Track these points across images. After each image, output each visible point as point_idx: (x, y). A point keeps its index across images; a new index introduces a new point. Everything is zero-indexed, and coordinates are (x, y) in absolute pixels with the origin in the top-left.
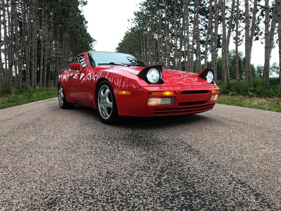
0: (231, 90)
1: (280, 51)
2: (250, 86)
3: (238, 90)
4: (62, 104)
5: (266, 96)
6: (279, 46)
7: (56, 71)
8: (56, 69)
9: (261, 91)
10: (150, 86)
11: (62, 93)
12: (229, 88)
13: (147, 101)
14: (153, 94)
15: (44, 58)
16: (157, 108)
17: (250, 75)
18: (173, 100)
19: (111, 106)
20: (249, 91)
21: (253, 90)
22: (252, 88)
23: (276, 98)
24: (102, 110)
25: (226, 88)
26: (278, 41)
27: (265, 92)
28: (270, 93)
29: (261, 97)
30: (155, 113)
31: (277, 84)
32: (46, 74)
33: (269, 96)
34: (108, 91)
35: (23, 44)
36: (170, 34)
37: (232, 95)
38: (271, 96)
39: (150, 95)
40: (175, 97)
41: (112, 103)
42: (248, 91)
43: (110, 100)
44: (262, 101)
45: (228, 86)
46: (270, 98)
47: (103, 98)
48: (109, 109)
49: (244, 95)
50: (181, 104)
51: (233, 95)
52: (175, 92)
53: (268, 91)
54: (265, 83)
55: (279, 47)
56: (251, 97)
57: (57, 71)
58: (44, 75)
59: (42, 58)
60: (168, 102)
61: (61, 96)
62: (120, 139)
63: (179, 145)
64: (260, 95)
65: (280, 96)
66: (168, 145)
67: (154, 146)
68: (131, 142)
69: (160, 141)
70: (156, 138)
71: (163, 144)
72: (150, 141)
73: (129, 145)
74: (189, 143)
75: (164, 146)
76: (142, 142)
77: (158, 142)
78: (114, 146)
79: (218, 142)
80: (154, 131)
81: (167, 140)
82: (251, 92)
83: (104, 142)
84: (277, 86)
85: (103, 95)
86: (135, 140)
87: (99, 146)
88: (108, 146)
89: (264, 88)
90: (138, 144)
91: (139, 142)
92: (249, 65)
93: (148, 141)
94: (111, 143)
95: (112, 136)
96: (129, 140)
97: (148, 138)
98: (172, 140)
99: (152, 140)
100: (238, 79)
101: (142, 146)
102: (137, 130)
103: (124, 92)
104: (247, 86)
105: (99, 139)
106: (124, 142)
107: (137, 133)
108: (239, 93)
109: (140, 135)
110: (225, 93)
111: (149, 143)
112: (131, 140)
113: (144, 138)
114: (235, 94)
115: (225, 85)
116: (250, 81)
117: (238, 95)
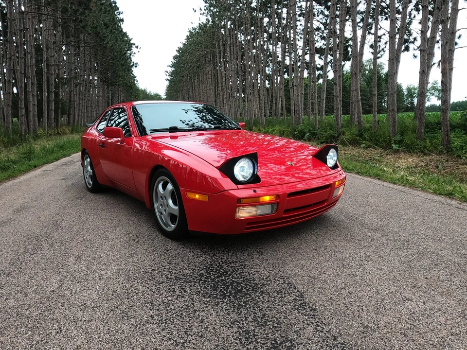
0: (365, 139)
1: (443, 80)
2: (395, 133)
3: (376, 140)
4: (90, 184)
5: (419, 152)
6: (442, 72)
7: (70, 100)
8: (70, 96)
9: (412, 143)
10: (238, 189)
11: (89, 168)
12: (361, 135)
13: (234, 212)
14: (244, 201)
15: (48, 77)
16: (249, 221)
17: (395, 116)
18: (275, 208)
19: (177, 213)
20: (392, 142)
21: (398, 141)
22: (398, 138)
23: (434, 157)
24: (161, 213)
25: (357, 136)
26: (441, 63)
27: (418, 145)
28: (425, 147)
29: (411, 152)
30: (247, 229)
31: (437, 130)
32: (53, 107)
33: (424, 152)
34: (170, 187)
35: (10, 58)
36: (266, 35)
37: (367, 148)
38: (426, 151)
39: (239, 202)
40: (278, 203)
41: (177, 208)
42: (390, 142)
43: (175, 203)
44: (412, 161)
45: (360, 131)
46: (424, 155)
47: (161, 197)
48: (173, 218)
49: (385, 148)
50: (286, 211)
52: (278, 196)
53: (423, 144)
54: (418, 130)
55: (441, 74)
56: (396, 152)
57: (72, 99)
58: (50, 108)
59: (45, 79)
60: (267, 210)
61: (88, 171)
62: (194, 279)
63: (285, 293)
64: (410, 149)
65: (440, 153)
66: (269, 294)
67: (248, 298)
68: (211, 286)
69: (257, 284)
70: (249, 275)
71: (261, 291)
72: (241, 283)
73: (209, 297)
74: (300, 288)
75: (263, 295)
76: (228, 287)
77: (253, 285)
78: (186, 299)
79: (343, 284)
80: (246, 257)
81: (266, 279)
82: (395, 143)
83: (169, 289)
84: (436, 135)
85: (162, 193)
86: (217, 283)
87: (163, 301)
88: (177, 299)
89: (417, 138)
90: (222, 292)
91: (223, 288)
92: (394, 100)
93: (238, 284)
94: (181, 292)
95: (180, 272)
96: (209, 282)
97: (237, 275)
98: (275, 279)
99: (244, 281)
100: (375, 121)
101: (229, 297)
102: (219, 252)
103: (197, 196)
104: (389, 133)
105: (161, 280)
106: (201, 287)
107: (219, 263)
108: (377, 145)
109: (225, 269)
110: (355, 143)
111: (239, 288)
112: (212, 282)
113: (230, 274)
114: (371, 146)
115: (355, 130)
116: (394, 126)
117: (375, 148)
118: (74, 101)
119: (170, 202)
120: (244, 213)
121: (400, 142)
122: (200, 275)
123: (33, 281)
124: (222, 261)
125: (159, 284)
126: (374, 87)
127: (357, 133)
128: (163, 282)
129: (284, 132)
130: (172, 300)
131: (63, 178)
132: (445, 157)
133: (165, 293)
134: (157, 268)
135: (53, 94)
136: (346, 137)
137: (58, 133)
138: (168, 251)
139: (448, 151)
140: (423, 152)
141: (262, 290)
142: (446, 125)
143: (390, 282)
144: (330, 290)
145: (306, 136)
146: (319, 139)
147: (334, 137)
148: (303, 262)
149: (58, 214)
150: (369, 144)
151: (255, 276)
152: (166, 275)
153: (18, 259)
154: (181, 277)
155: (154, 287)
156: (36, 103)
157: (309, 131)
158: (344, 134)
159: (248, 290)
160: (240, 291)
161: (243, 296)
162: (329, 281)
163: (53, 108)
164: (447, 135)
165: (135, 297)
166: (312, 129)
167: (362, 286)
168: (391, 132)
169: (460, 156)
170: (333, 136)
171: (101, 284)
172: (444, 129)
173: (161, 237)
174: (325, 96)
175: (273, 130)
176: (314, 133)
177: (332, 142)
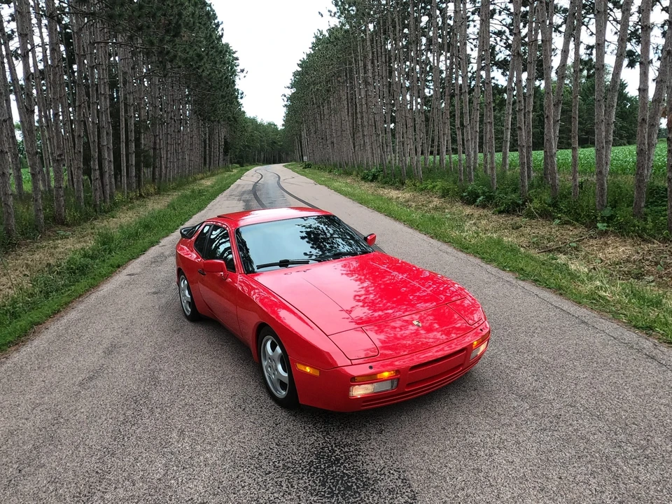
0: (560, 211)
2: (603, 205)
3: (576, 213)
4: (188, 311)
5: (636, 236)
7: (155, 149)
9: (627, 223)
10: (352, 365)
11: (187, 292)
12: (555, 205)
13: (348, 391)
14: (358, 379)
16: (366, 399)
17: (603, 180)
18: (395, 383)
19: (286, 381)
20: (599, 219)
21: (607, 217)
22: (607, 212)
23: (656, 245)
24: (270, 376)
25: (550, 205)
27: (634, 226)
28: (644, 229)
29: (624, 236)
30: (363, 406)
32: (133, 160)
33: (642, 236)
34: (279, 350)
37: (562, 225)
38: (645, 236)
39: (354, 381)
40: (398, 379)
41: (287, 375)
42: (596, 217)
43: (284, 369)
44: (623, 251)
45: (554, 198)
46: (643, 241)
47: (270, 358)
48: (283, 384)
49: (588, 227)
50: (409, 385)
51: (566, 223)
52: (398, 371)
53: (642, 224)
54: (636, 204)
56: (604, 234)
57: (158, 147)
58: (130, 162)
60: (386, 387)
62: (302, 469)
63: (397, 493)
64: (623, 231)
65: (665, 240)
66: (380, 493)
67: (357, 498)
68: (320, 479)
69: (369, 479)
70: (363, 465)
71: (372, 489)
72: (353, 477)
73: (317, 495)
74: (415, 485)
75: (374, 495)
76: (338, 481)
77: (365, 480)
78: (292, 497)
79: (463, 483)
80: (363, 437)
81: (380, 471)
82: (603, 221)
83: (276, 482)
84: (664, 208)
85: (271, 354)
86: (327, 476)
87: (269, 498)
88: (283, 496)
89: (634, 215)
90: (332, 489)
91: (333, 483)
92: (602, 158)
93: (348, 478)
94: (288, 487)
95: (289, 458)
96: (318, 474)
97: (349, 464)
98: (389, 472)
99: (355, 474)
100: (576, 185)
101: (337, 496)
102: (334, 429)
103: (308, 369)
104: (595, 204)
105: (269, 470)
106: (309, 481)
107: (332, 446)
108: (577, 221)
109: (337, 455)
110: (546, 215)
111: (349, 484)
112: (321, 473)
113: (342, 463)
114: (569, 222)
115: (547, 197)
116: (602, 196)
117: (574, 225)
118: (160, 149)
119: (280, 367)
120: (359, 391)
121: (609, 220)
122: (309, 463)
123: (138, 464)
124: (335, 444)
125: (266, 474)
126: (574, 137)
127: (549, 200)
128: (270, 472)
129: (448, 190)
130: (278, 498)
131: (153, 290)
132: (670, 246)
133: (272, 488)
134: (264, 452)
135: (134, 144)
136: (535, 205)
137: (141, 195)
138: (277, 425)
140: (642, 238)
141: (373, 487)
143: (517, 482)
144: (447, 490)
145: (478, 200)
146: (497, 206)
147: (518, 205)
148: (426, 448)
149: (154, 359)
150: (567, 218)
151: (368, 467)
152: (274, 463)
153: (119, 431)
154: (289, 465)
155: (260, 479)
156: (112, 160)
157: (484, 193)
158: (531, 201)
159: (358, 487)
160: (349, 488)
161: (352, 496)
162: (448, 478)
163: (134, 163)
165: (241, 492)
166: (487, 190)
167: (484, 487)
168: (597, 204)
170: (516, 203)
171: (206, 472)
173: (270, 402)
174: (509, 137)
175: (434, 187)
176: (490, 196)
177: (515, 211)
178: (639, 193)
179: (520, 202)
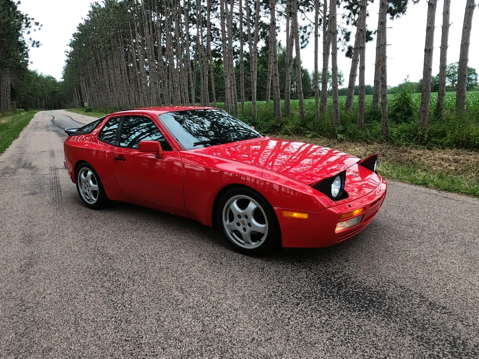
1: (383, 76)
2: (337, 124)
3: (319, 129)
4: (90, 200)
5: (362, 141)
9: (355, 133)
11: (90, 181)
12: (304, 125)
13: (335, 227)
17: (337, 107)
18: (360, 219)
19: (264, 231)
20: (337, 132)
21: (341, 131)
22: (341, 128)
23: (377, 145)
24: (234, 231)
25: (300, 126)
27: (360, 135)
28: (367, 136)
29: (354, 141)
33: (366, 140)
34: (253, 205)
37: (311, 137)
38: (369, 140)
39: (340, 218)
40: (363, 215)
41: (264, 226)
42: (334, 131)
45: (302, 121)
46: (368, 144)
47: (239, 216)
49: (330, 138)
51: (314, 136)
52: (364, 208)
53: (364, 133)
54: (359, 121)
56: (341, 141)
60: (354, 222)
61: (88, 186)
62: (321, 296)
63: (408, 297)
64: (353, 139)
65: (381, 142)
66: (397, 299)
68: (343, 300)
70: (362, 284)
73: (354, 311)
74: (413, 289)
75: (394, 301)
76: (358, 298)
77: (376, 293)
78: (338, 317)
79: (441, 280)
80: (338, 266)
81: (379, 285)
82: (339, 133)
83: (312, 309)
85: (241, 211)
86: (345, 296)
87: (320, 322)
88: (330, 318)
89: (358, 128)
90: (360, 304)
91: (356, 300)
93: (363, 295)
94: (326, 311)
95: (301, 290)
96: (337, 296)
97: (352, 285)
98: (386, 285)
99: (364, 290)
101: (371, 308)
102: (311, 265)
103: (296, 215)
104: (332, 124)
105: (294, 301)
106: (336, 302)
107: (324, 276)
108: (321, 135)
109: (335, 281)
110: (299, 133)
111: (369, 298)
112: (339, 296)
113: (346, 286)
114: (315, 135)
115: (297, 120)
116: (337, 117)
117: (320, 138)
121: (342, 132)
122: (322, 291)
127: (300, 123)
128: (298, 303)
130: (328, 320)
132: (385, 145)
133: (313, 314)
136: (290, 127)
139: (387, 140)
140: (366, 142)
141: (387, 296)
142: (385, 117)
144: (437, 287)
146: (260, 129)
148: (390, 265)
150: (314, 133)
151: (367, 284)
154: (307, 295)
155: (297, 310)
157: (249, 121)
158: (286, 123)
159: (377, 299)
160: (372, 301)
161: (380, 305)
162: (428, 280)
164: (386, 126)
165: (292, 323)
166: (251, 118)
167: (456, 280)
168: (334, 122)
169: (399, 144)
170: (275, 126)
171: (243, 315)
172: (383, 121)
176: (254, 123)
177: (275, 131)
178: (361, 114)
179: (279, 125)
